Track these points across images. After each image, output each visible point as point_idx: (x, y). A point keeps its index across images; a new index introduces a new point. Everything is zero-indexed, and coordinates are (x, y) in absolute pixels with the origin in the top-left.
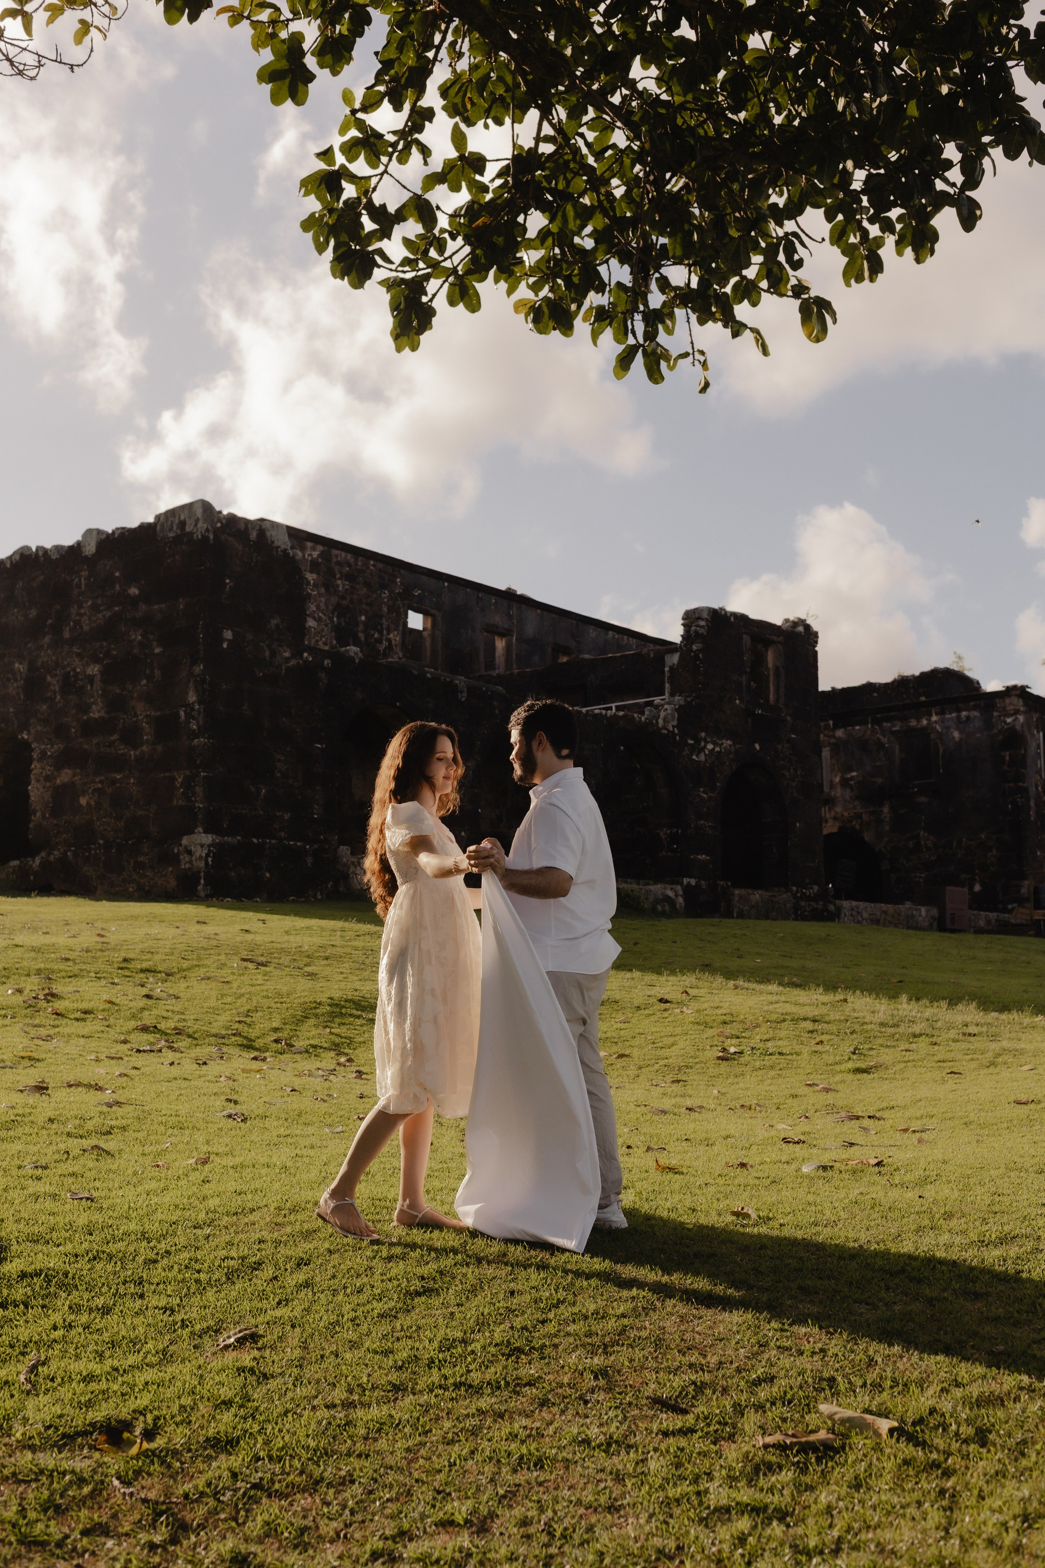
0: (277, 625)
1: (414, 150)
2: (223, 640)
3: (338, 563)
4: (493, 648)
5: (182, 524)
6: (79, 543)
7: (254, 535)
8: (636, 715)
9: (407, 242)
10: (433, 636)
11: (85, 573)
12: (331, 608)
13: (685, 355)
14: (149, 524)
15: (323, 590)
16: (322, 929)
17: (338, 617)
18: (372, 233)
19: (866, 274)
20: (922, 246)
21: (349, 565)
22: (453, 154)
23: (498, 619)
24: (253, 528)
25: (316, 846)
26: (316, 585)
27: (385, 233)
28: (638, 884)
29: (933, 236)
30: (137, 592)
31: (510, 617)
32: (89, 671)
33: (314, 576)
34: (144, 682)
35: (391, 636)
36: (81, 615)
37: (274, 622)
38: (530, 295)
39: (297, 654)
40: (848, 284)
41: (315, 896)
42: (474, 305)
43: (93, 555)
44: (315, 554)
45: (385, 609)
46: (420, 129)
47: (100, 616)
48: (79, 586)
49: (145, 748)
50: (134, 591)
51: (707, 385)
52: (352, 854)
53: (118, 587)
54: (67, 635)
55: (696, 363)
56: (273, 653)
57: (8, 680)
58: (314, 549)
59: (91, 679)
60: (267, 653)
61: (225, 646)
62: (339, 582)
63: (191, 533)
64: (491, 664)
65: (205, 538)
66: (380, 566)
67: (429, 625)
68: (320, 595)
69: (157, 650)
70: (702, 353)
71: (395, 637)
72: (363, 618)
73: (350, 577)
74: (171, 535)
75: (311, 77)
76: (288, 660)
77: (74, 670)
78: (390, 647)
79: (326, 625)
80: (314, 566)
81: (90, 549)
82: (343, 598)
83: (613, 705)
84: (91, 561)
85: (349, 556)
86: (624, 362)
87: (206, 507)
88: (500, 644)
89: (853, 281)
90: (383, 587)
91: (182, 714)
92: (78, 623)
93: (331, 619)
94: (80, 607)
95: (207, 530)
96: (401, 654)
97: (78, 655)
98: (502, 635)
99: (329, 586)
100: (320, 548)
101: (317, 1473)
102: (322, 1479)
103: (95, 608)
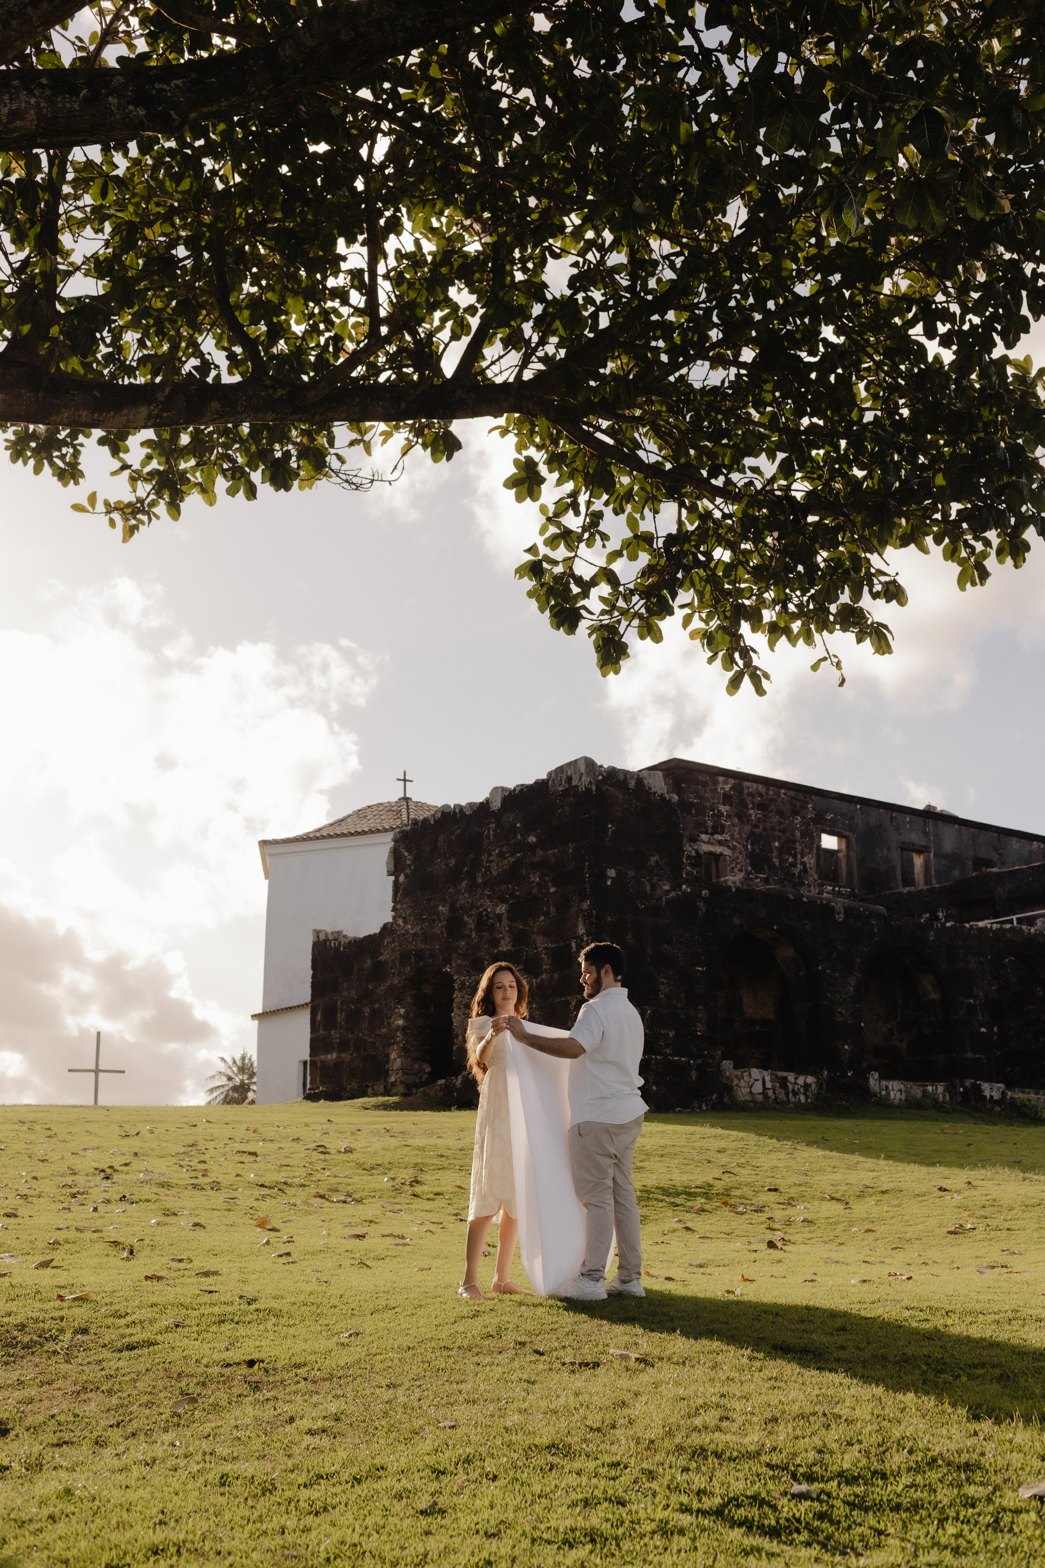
0: (657, 862)
1: (598, 537)
2: (607, 878)
3: (750, 794)
4: (912, 865)
5: (569, 779)
6: (487, 800)
7: (632, 784)
8: (1024, 927)
9: (602, 599)
10: (848, 857)
11: (493, 826)
12: (745, 836)
13: (825, 659)
14: (543, 780)
15: (736, 820)
16: (675, 1132)
17: (752, 844)
18: (578, 594)
19: (977, 580)
20: (1018, 555)
21: (761, 795)
22: (629, 534)
23: (914, 837)
24: (632, 778)
25: (699, 1061)
26: (729, 816)
27: (585, 594)
28: (1037, 1093)
29: (1027, 547)
30: (534, 840)
31: (927, 834)
32: (498, 911)
33: (728, 808)
34: (542, 918)
35: (805, 859)
36: (491, 862)
37: (653, 859)
38: (702, 625)
39: (676, 886)
40: (962, 588)
41: (700, 1108)
42: (657, 637)
43: (499, 810)
44: (727, 787)
45: (798, 834)
46: (598, 524)
47: (506, 862)
48: (488, 837)
49: (544, 976)
50: (532, 839)
51: (843, 681)
52: (735, 1067)
53: (519, 837)
54: (479, 880)
55: (833, 664)
56: (654, 887)
57: (434, 921)
58: (726, 783)
59: (499, 917)
60: (648, 887)
61: (609, 883)
62: (751, 812)
63: (577, 786)
64: (909, 879)
65: (588, 790)
66: (792, 793)
67: (844, 847)
68: (734, 825)
69: (552, 890)
70: (835, 656)
71: (810, 860)
72: (777, 844)
73: (762, 807)
74: (561, 789)
75: (543, 480)
76: (667, 892)
77: (486, 910)
78: (805, 870)
79: (741, 853)
80: (727, 799)
81: (496, 805)
82: (756, 826)
83: (1014, 917)
84: (497, 816)
85: (760, 787)
86: (735, 684)
87: (589, 763)
88: (918, 861)
89: (968, 585)
90: (795, 813)
91: (574, 945)
92: (488, 869)
93: (745, 847)
94: (490, 855)
95: (590, 783)
96: (816, 877)
97: (489, 897)
98: (919, 852)
99: (742, 817)
100: (732, 781)
103: (501, 855)
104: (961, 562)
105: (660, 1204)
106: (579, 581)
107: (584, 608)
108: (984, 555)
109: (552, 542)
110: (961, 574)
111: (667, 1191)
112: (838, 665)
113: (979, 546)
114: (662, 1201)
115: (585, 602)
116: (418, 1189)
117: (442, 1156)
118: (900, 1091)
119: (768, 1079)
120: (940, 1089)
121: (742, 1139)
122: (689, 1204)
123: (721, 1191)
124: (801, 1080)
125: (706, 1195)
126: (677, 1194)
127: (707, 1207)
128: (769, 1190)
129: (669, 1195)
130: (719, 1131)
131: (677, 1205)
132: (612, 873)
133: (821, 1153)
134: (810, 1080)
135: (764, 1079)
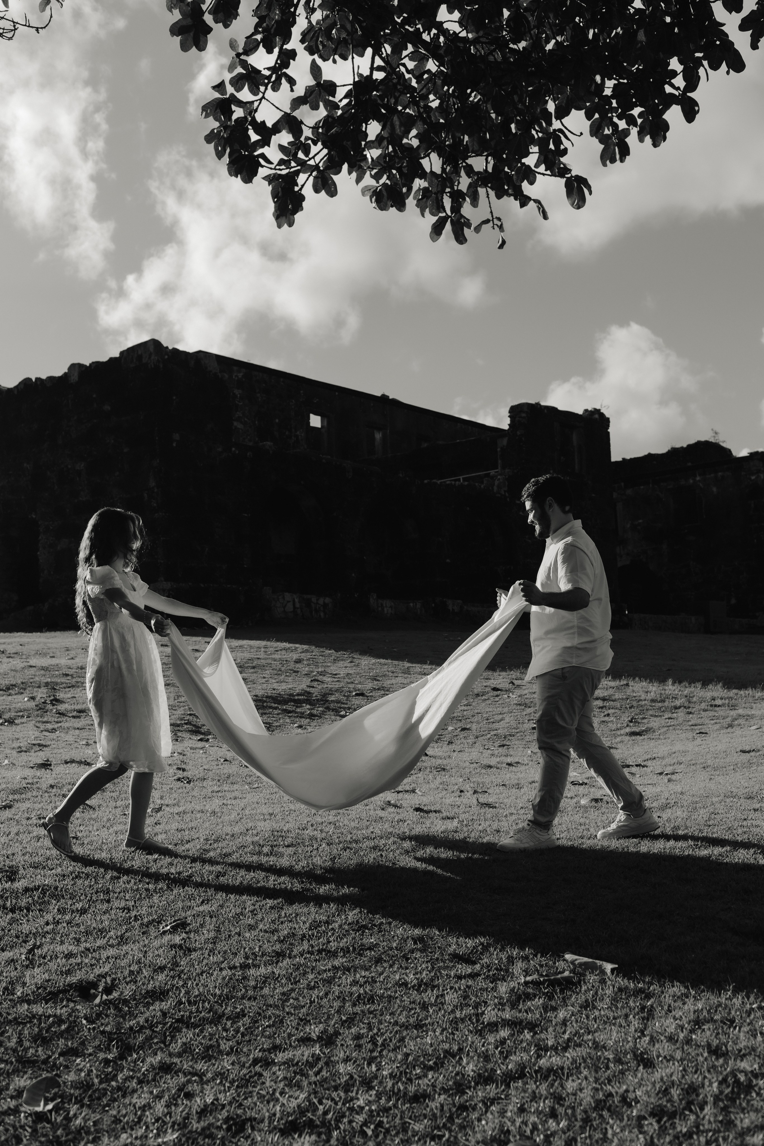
0: (212, 429)
1: (283, 80)
2: (173, 441)
3: (257, 381)
4: (373, 439)
5: (140, 357)
6: (65, 374)
7: (192, 363)
8: (477, 484)
9: (281, 148)
10: (328, 432)
11: (71, 396)
12: (253, 414)
13: (487, 221)
14: (116, 358)
15: (247, 402)
16: (251, 647)
17: (259, 421)
18: (257, 142)
19: (618, 157)
20: (658, 134)
21: (265, 383)
22: (312, 82)
23: (376, 418)
24: (192, 358)
25: (246, 588)
26: (241, 398)
27: (265, 142)
29: (665, 127)
30: (109, 408)
31: (385, 416)
32: (77, 467)
33: (240, 391)
34: (117, 473)
35: (298, 433)
36: (70, 426)
37: (209, 426)
38: (373, 182)
39: (227, 449)
40: (605, 165)
41: (247, 624)
42: (332, 192)
43: (76, 382)
44: (240, 375)
45: (293, 414)
46: (287, 66)
47: (83, 426)
48: (67, 405)
50: (107, 407)
51: (504, 242)
52: (273, 592)
53: (95, 405)
54: (60, 441)
55: (495, 227)
56: (210, 449)
57: (19, 476)
58: (240, 372)
59: (79, 473)
60: (206, 449)
61: (174, 445)
62: (259, 395)
63: (147, 364)
64: (372, 451)
65: (157, 367)
66: (288, 382)
67: (325, 424)
68: (245, 405)
69: (126, 450)
70: (499, 219)
71: (301, 434)
72: (277, 421)
73: (266, 391)
74: (133, 365)
75: (209, 30)
76: (220, 453)
77: (67, 466)
78: (297, 441)
79: (250, 427)
80: (240, 384)
81: (74, 378)
82: (262, 406)
83: (461, 477)
84: (76, 388)
85: (265, 376)
86: (437, 230)
87: (157, 344)
88: (378, 436)
89: (608, 162)
90: (291, 397)
91: (146, 495)
92: (68, 432)
93: (254, 422)
94: (69, 420)
95: (158, 362)
96: (305, 446)
97: (69, 456)
98: (379, 429)
99: (251, 398)
100: (244, 370)
101: (220, 1011)
102: (224, 1014)
103: (79, 421)
104: (604, 140)
105: (276, 712)
106: (260, 128)
107: (263, 156)
108: (626, 133)
109: (238, 82)
110: (604, 150)
111: (277, 700)
112: (501, 227)
113: (622, 125)
114: (276, 708)
115: (265, 150)
116: (62, 707)
117: (67, 675)
118: (391, 607)
119: (296, 600)
120: (419, 605)
121: (307, 651)
122: (298, 710)
123: (319, 697)
124: (321, 601)
125: (308, 701)
126: (285, 702)
127: (315, 712)
128: (357, 695)
129: (279, 702)
130: (287, 645)
131: (290, 712)
132: (176, 436)
133: (373, 661)
134: (328, 600)
135: (294, 601)
